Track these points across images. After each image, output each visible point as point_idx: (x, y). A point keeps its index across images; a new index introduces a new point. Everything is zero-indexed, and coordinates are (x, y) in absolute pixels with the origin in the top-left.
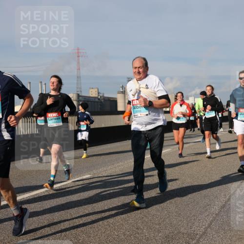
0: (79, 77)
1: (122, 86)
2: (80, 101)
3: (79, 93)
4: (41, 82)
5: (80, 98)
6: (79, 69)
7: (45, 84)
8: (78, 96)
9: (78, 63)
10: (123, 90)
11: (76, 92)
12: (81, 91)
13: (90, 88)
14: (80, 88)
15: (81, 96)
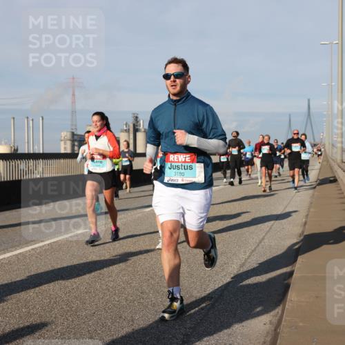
0: (74, 112)
1: (126, 124)
2: (76, 140)
3: (73, 131)
4: (28, 118)
5: (75, 137)
6: (74, 102)
7: (33, 120)
8: (73, 134)
9: (74, 95)
10: (127, 128)
11: (70, 130)
12: (76, 129)
13: (88, 125)
14: (76, 126)
15: (76, 135)
